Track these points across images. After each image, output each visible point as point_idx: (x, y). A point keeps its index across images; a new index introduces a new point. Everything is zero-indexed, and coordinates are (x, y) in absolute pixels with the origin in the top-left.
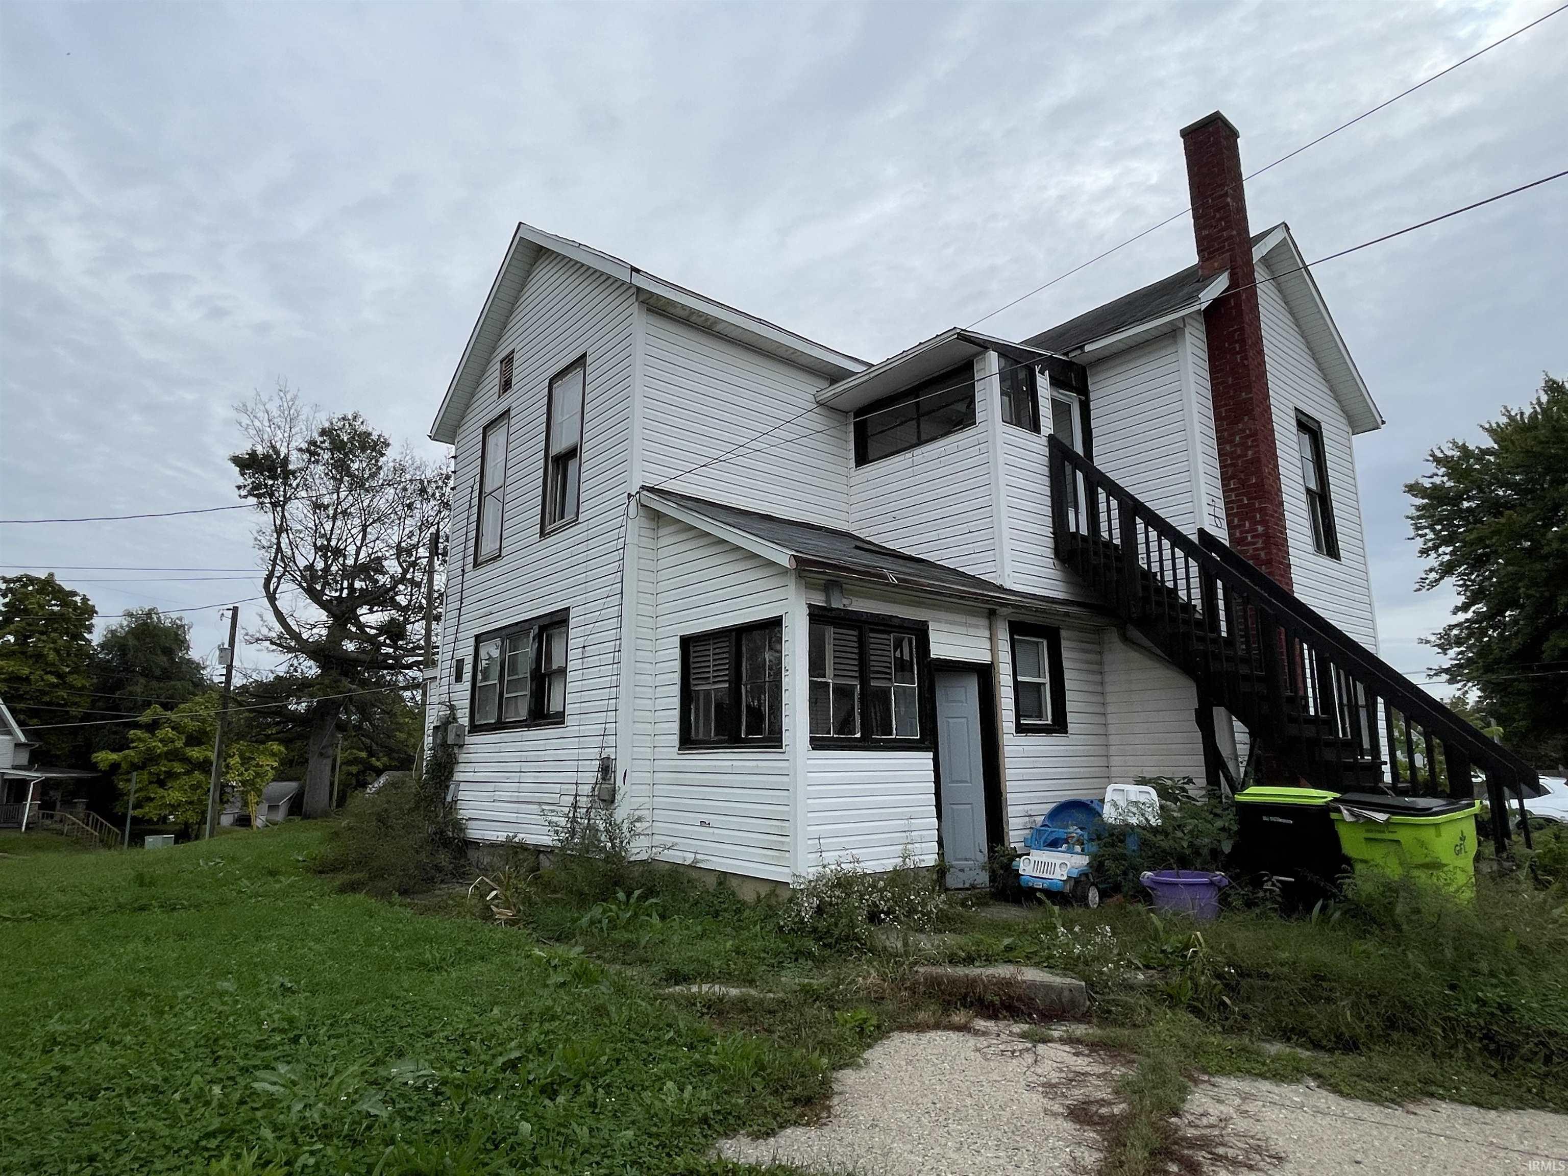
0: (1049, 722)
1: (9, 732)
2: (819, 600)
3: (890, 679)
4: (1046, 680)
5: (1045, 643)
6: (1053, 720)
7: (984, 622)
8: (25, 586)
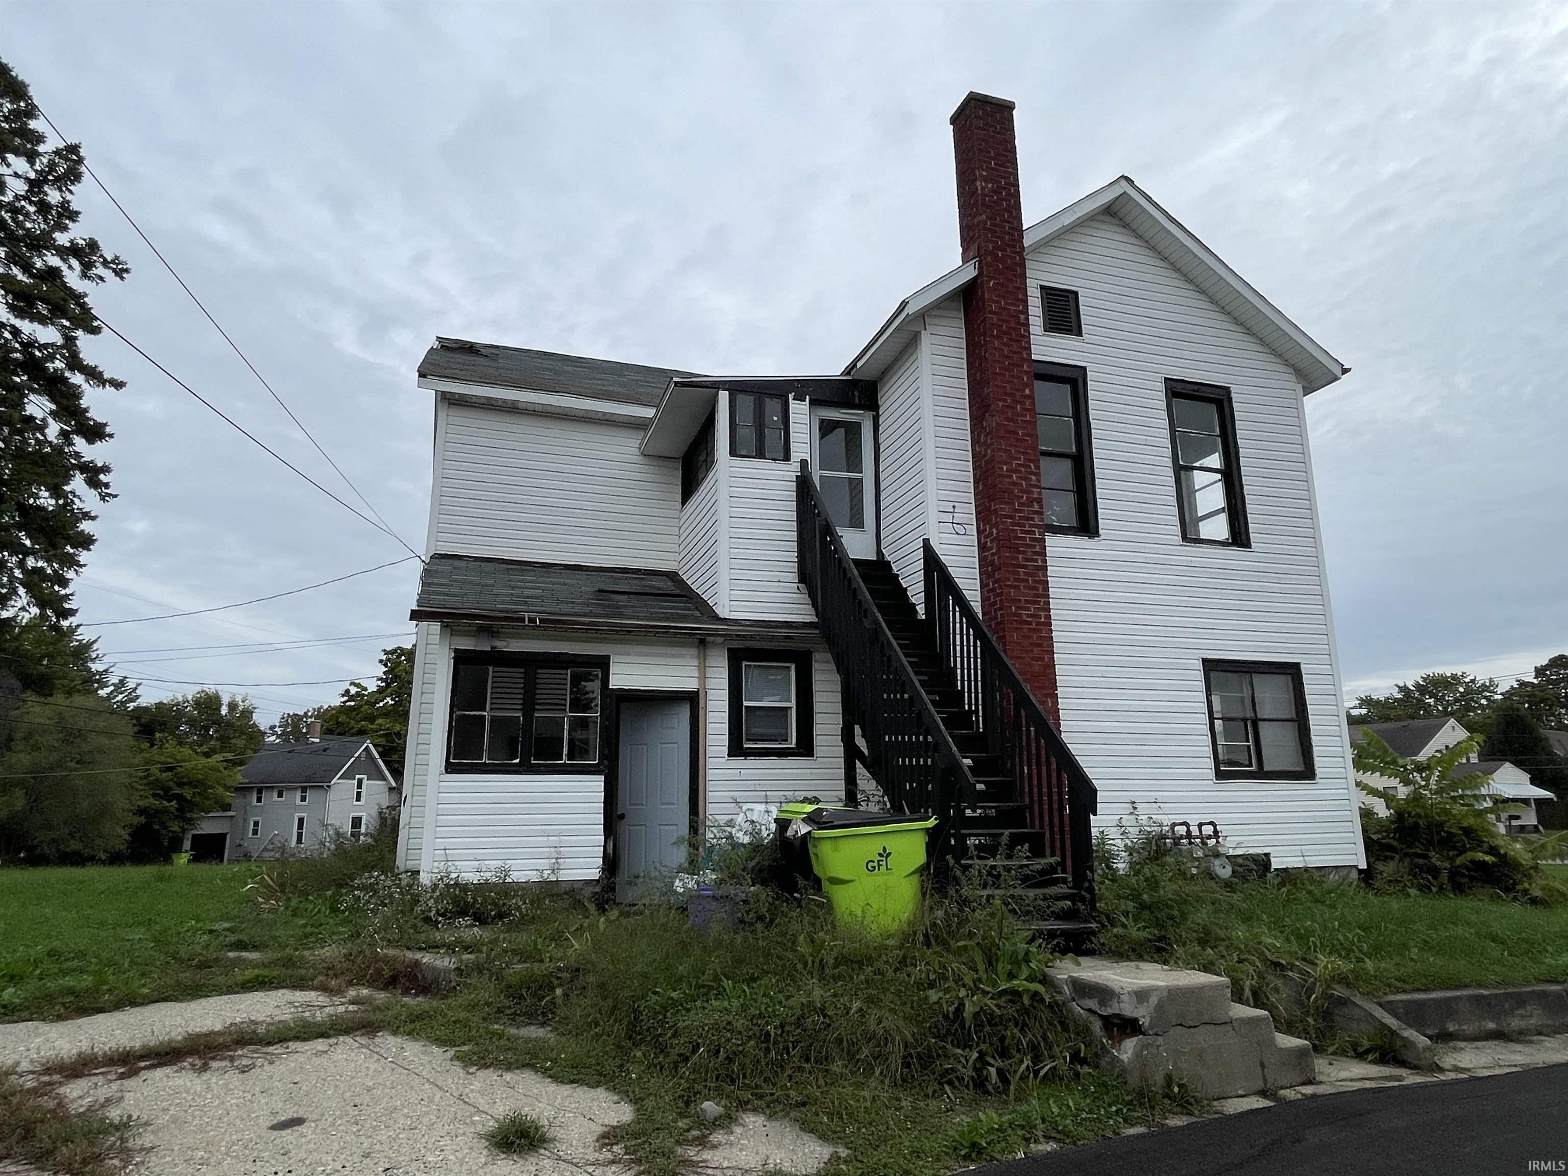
0: (793, 746)
1: (384, 778)
2: (467, 644)
3: (565, 710)
4: (793, 704)
5: (793, 666)
6: (797, 743)
7: (694, 652)
8: (399, 656)
